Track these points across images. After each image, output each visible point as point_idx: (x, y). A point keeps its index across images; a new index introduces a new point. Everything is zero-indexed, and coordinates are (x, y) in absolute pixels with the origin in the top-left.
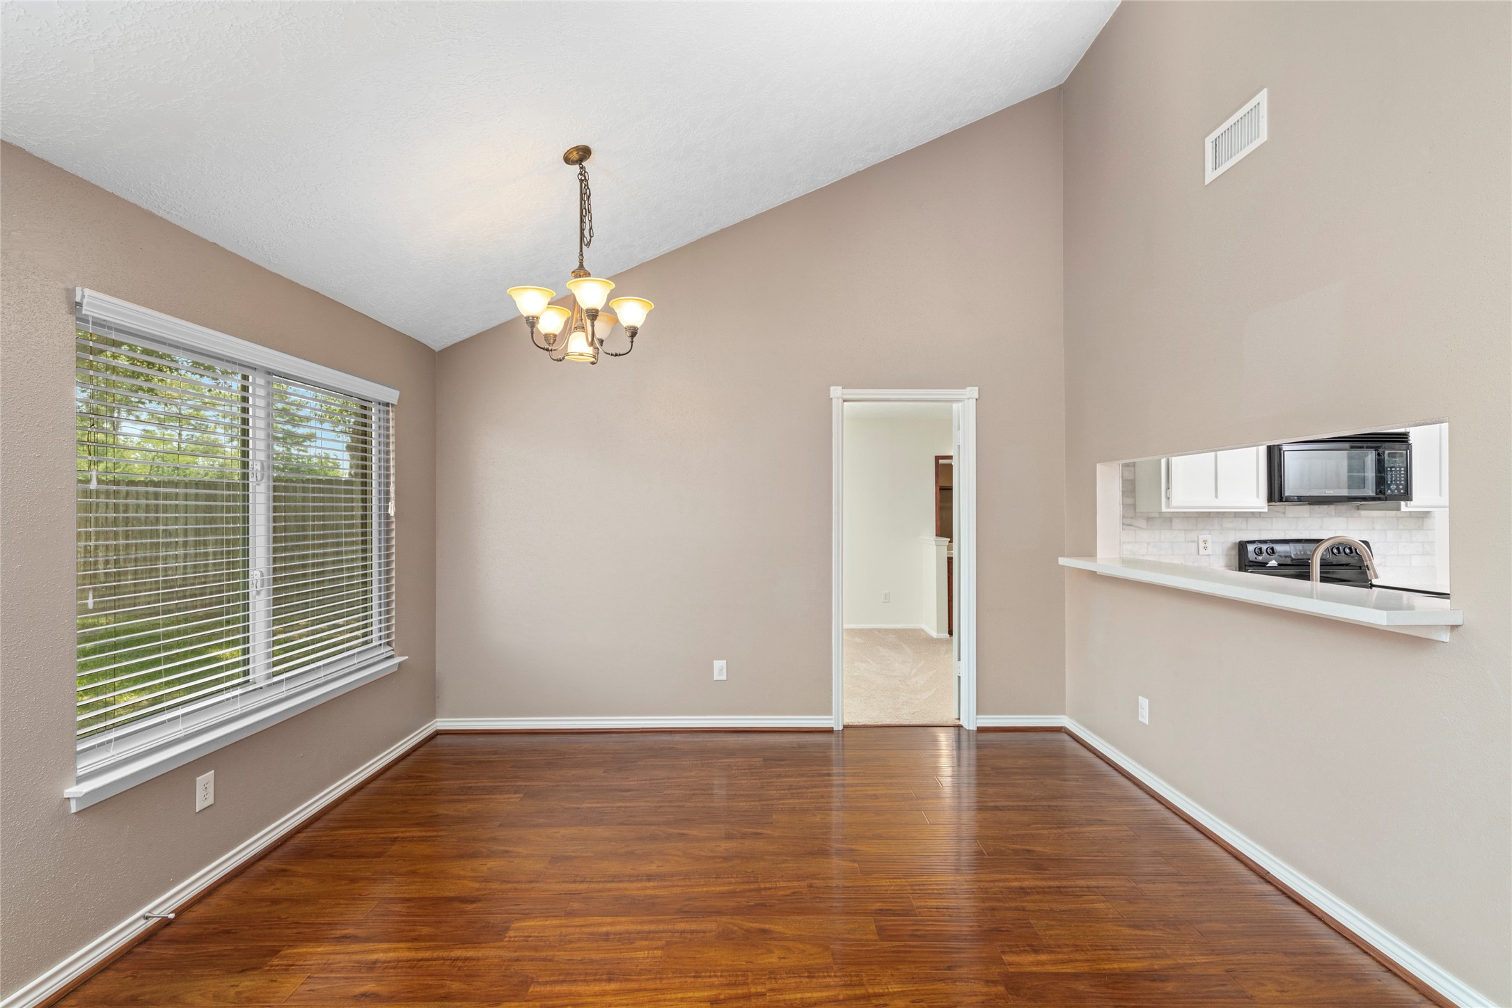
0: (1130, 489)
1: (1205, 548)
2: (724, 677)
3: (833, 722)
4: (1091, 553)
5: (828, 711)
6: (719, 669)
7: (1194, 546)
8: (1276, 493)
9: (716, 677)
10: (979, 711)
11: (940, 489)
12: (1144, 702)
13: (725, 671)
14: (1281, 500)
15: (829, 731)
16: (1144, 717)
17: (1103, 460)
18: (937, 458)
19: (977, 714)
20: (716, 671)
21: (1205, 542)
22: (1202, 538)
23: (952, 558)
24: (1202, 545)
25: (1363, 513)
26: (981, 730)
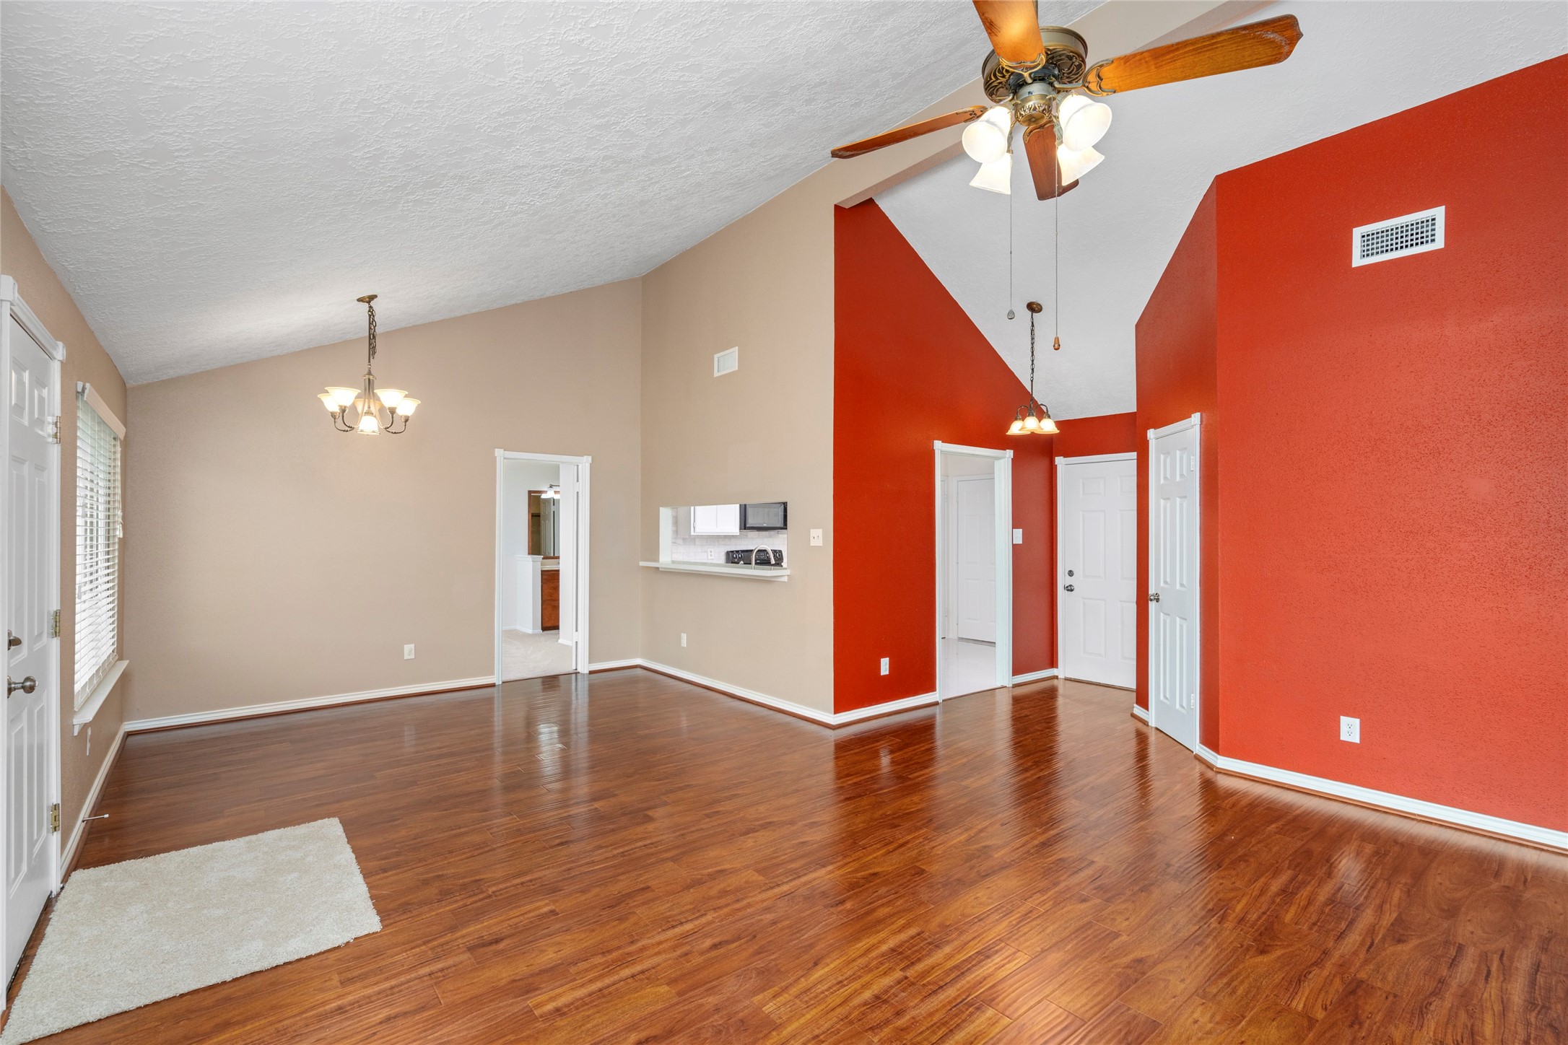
0: (676, 521)
1: (711, 555)
2: (413, 657)
3: (495, 679)
4: (657, 560)
5: (492, 673)
6: (409, 651)
7: (706, 554)
8: (744, 526)
9: (406, 657)
10: (590, 662)
11: (532, 516)
12: (684, 636)
13: (413, 652)
14: (745, 529)
15: (493, 685)
16: (684, 643)
17: (663, 506)
18: (530, 492)
19: (590, 663)
20: (406, 652)
21: (711, 552)
22: (709, 550)
23: (558, 571)
24: (709, 553)
25: (780, 536)
26: (591, 673)
